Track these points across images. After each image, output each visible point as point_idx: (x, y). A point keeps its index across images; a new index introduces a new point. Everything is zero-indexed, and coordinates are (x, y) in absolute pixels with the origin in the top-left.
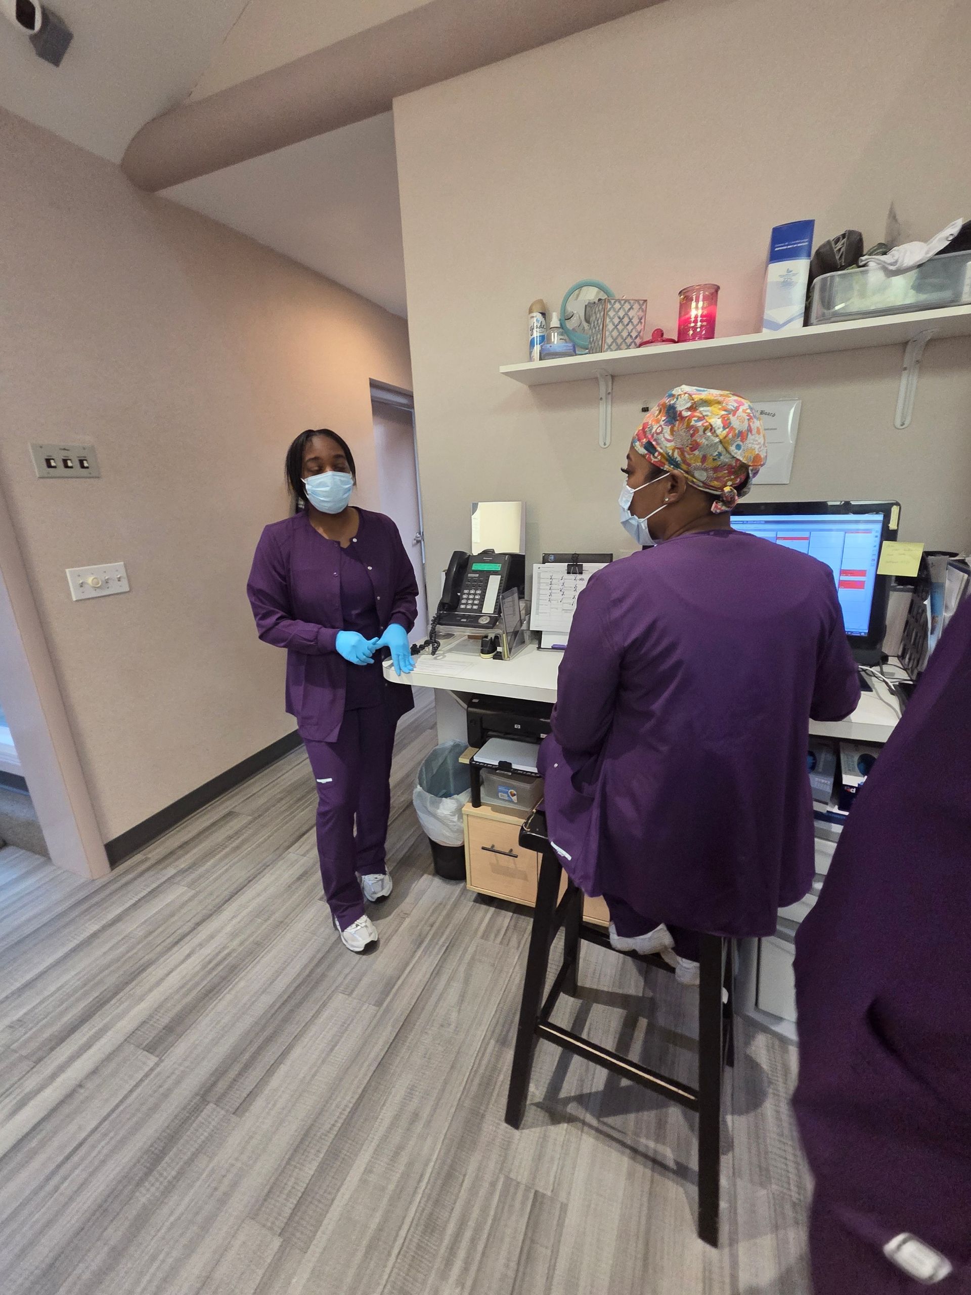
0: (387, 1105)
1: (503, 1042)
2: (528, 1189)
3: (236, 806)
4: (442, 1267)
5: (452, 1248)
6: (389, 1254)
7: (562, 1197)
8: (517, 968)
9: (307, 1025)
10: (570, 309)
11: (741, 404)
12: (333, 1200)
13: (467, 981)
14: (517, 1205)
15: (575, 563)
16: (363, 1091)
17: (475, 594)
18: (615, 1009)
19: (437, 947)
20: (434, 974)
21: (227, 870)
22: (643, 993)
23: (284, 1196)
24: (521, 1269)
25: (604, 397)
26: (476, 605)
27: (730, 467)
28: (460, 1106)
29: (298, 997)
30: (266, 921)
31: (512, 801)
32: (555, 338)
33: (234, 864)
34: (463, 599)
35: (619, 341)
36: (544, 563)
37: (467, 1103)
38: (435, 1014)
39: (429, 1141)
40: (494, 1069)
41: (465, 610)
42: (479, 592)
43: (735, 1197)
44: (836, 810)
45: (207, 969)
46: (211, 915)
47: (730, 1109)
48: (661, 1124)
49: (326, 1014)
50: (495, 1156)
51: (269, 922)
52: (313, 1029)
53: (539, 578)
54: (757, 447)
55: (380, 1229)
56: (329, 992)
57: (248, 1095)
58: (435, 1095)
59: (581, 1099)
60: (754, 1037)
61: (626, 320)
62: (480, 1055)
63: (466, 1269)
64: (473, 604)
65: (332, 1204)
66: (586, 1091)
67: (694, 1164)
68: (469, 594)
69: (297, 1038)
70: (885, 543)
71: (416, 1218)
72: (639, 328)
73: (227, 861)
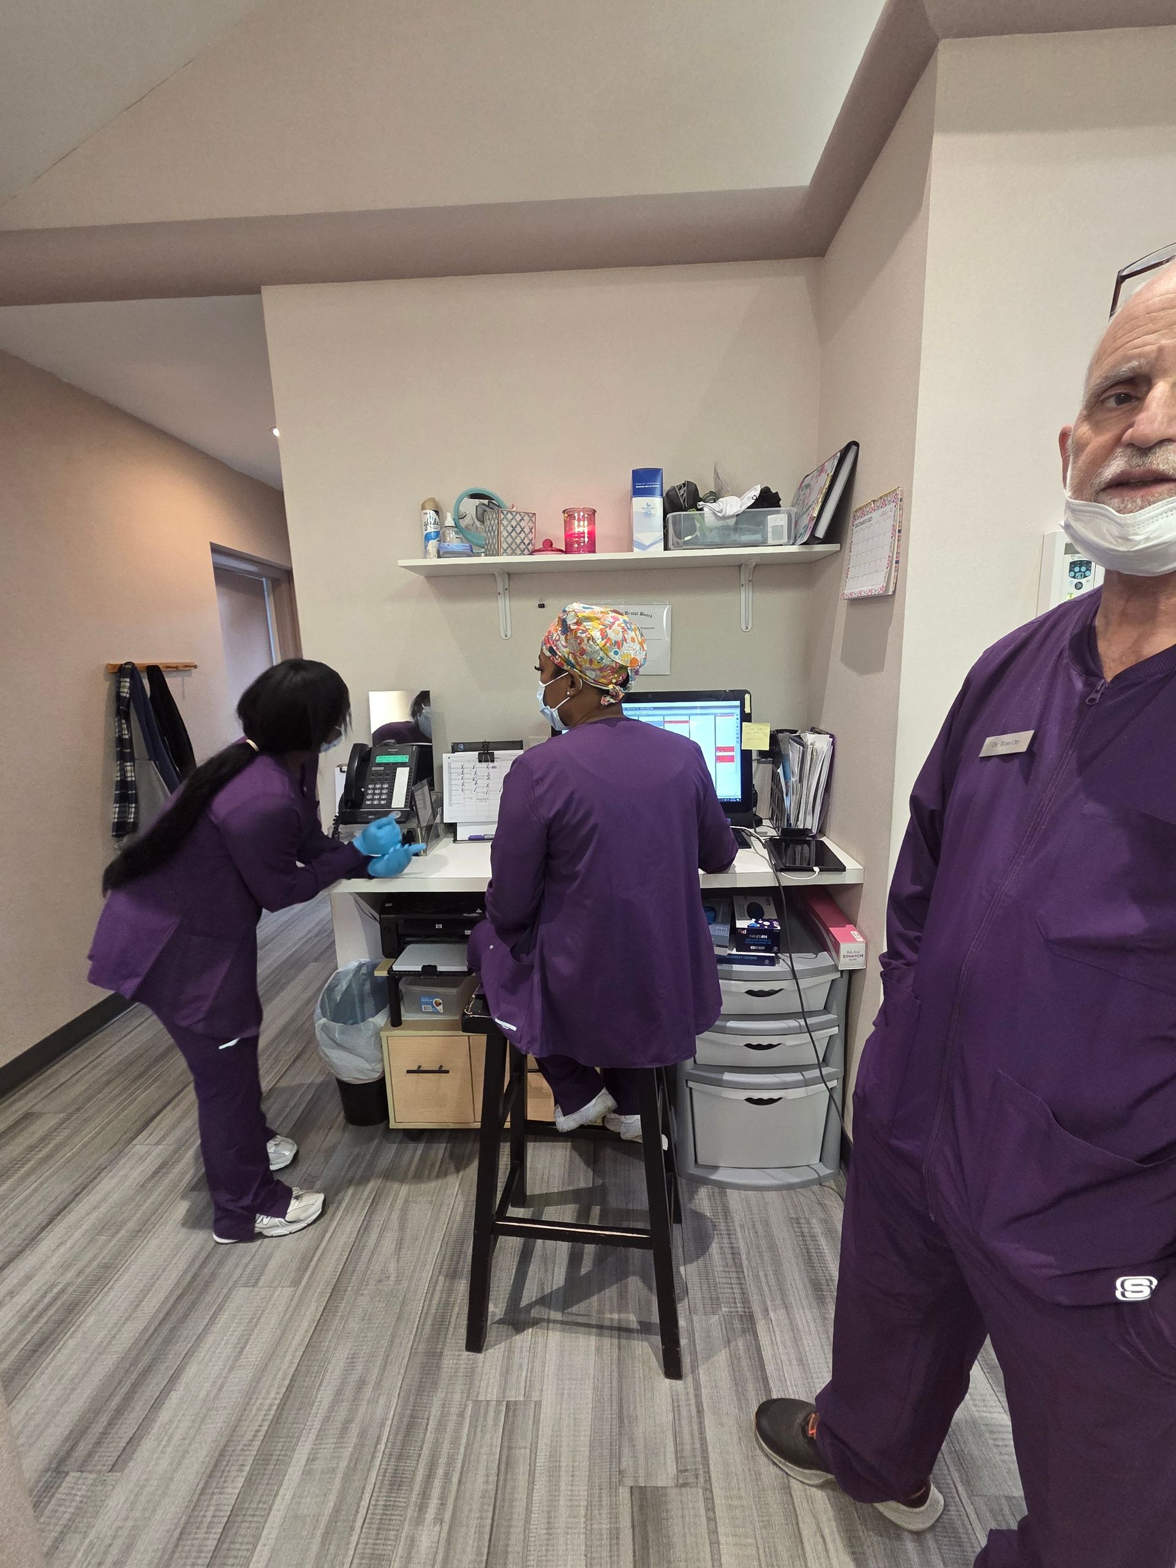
0: (324, 1384)
1: (453, 1275)
2: (499, 1403)
3: (34, 1105)
4: (416, 1514)
5: (424, 1493)
6: (352, 1529)
7: (535, 1396)
8: (459, 1196)
9: (200, 1338)
10: (462, 509)
11: (617, 619)
12: (271, 1508)
13: (402, 1227)
14: (490, 1422)
15: (486, 752)
16: (291, 1381)
17: (381, 789)
18: (568, 1206)
19: (361, 1202)
20: (361, 1231)
21: (36, 1190)
22: (593, 1184)
23: (204, 1530)
24: (502, 1478)
25: (501, 591)
26: (383, 799)
27: (612, 669)
28: (413, 1354)
29: (181, 1309)
30: (113, 1236)
31: (438, 1013)
32: (451, 535)
33: (46, 1179)
34: (368, 794)
35: (514, 546)
36: (453, 752)
37: (422, 1348)
38: (369, 1272)
39: (382, 1401)
40: (446, 1305)
41: (372, 806)
42: (385, 786)
43: (693, 1332)
44: (734, 952)
45: (29, 1320)
46: (21, 1252)
47: (681, 1260)
48: (622, 1296)
49: (224, 1317)
50: (459, 1387)
51: (119, 1236)
52: (210, 1339)
53: (450, 768)
54: (632, 652)
55: (337, 1510)
56: (225, 1291)
57: (128, 1443)
58: (382, 1353)
59: (544, 1301)
60: (697, 1191)
61: (518, 529)
62: (429, 1296)
63: (443, 1504)
64: (380, 799)
65: (269, 1514)
66: (547, 1291)
67: (655, 1318)
68: (374, 789)
69: (189, 1355)
70: (744, 724)
71: (378, 1482)
72: (531, 536)
73: (33, 1178)
